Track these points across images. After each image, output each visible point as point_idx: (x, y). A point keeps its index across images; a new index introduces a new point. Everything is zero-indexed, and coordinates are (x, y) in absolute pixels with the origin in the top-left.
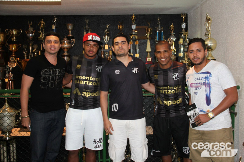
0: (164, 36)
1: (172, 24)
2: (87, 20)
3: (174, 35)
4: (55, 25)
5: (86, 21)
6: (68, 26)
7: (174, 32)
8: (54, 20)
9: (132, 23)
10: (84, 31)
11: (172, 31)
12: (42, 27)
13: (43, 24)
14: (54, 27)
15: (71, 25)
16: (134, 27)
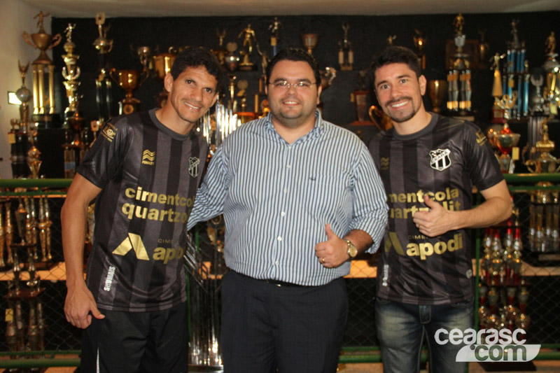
0: (526, 62)
1: (549, 35)
2: (346, 26)
3: (556, 58)
4: (275, 36)
5: (344, 28)
6: (306, 40)
7: (555, 52)
8: (274, 26)
9: (456, 33)
10: (339, 51)
11: (550, 49)
12: (247, 43)
13: (251, 34)
14: (274, 42)
15: (312, 38)
16: (460, 40)
